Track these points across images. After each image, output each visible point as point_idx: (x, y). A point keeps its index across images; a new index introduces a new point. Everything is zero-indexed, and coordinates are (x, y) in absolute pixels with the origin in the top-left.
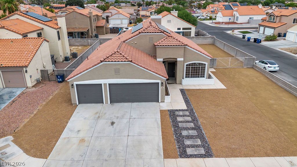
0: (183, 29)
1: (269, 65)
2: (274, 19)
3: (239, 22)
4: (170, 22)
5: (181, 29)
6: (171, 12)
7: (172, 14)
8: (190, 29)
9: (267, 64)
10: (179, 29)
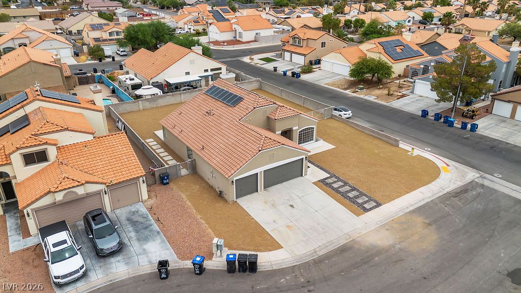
0: (212, 70)
1: (344, 112)
2: (299, 42)
3: (244, 40)
4: (194, 63)
5: (209, 70)
6: (192, 48)
7: (195, 51)
8: (220, 69)
9: (341, 111)
10: (206, 71)
